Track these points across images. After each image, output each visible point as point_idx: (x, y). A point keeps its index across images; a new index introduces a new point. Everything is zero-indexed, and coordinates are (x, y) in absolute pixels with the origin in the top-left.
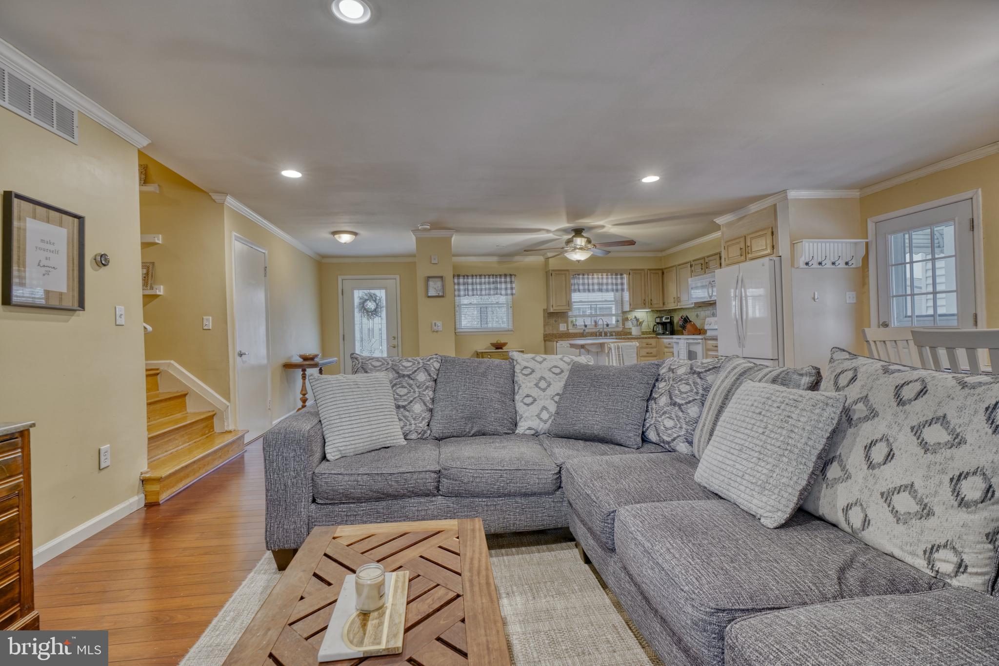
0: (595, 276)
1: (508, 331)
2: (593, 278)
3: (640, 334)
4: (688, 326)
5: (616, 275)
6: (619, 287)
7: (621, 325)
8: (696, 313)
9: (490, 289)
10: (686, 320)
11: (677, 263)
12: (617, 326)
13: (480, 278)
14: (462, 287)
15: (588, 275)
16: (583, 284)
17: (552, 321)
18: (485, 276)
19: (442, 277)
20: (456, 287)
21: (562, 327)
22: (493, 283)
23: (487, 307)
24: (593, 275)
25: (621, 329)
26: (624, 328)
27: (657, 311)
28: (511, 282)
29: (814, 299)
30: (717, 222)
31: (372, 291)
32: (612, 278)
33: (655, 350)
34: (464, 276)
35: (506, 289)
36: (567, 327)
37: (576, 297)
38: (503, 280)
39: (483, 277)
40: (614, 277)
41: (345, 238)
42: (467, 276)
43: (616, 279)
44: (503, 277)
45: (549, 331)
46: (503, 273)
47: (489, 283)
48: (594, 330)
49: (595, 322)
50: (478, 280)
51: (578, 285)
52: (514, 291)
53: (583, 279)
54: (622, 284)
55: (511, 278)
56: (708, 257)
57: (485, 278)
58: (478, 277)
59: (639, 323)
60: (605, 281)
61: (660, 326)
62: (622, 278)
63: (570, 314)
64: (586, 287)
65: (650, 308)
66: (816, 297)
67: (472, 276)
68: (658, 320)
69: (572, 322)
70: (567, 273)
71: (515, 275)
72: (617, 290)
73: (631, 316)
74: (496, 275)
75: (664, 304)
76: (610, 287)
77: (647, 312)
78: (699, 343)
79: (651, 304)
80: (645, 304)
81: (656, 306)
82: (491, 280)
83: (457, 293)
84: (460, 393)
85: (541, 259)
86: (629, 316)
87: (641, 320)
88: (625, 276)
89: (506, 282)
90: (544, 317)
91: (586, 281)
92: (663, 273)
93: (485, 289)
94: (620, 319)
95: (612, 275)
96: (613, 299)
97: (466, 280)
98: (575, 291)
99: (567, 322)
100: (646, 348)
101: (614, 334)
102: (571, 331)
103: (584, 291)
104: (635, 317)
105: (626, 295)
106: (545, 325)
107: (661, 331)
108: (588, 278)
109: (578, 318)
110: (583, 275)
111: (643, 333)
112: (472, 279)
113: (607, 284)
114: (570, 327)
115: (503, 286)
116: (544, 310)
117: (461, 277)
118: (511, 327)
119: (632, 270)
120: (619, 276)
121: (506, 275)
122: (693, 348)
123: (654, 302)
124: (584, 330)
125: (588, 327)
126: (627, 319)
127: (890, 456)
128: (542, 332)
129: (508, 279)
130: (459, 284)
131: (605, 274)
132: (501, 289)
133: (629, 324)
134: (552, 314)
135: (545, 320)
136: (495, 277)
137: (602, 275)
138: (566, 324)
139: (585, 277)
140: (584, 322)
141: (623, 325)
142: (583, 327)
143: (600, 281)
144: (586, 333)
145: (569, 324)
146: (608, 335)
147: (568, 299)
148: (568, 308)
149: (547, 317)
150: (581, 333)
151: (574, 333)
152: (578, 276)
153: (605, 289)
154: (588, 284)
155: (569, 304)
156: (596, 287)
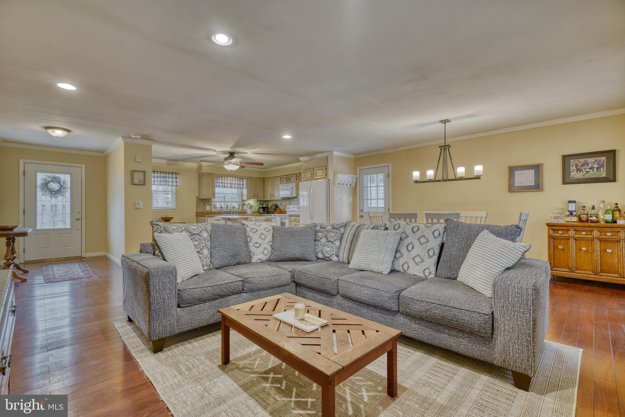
0: (229, 179)
1: (173, 209)
2: (227, 180)
3: (252, 213)
4: (278, 209)
5: (240, 179)
7: (241, 208)
8: (280, 203)
10: (277, 206)
11: (272, 176)
12: (239, 208)
15: (225, 178)
16: (222, 183)
17: (202, 204)
18: (158, 172)
19: (144, 172)
21: (208, 208)
22: (164, 177)
24: (227, 178)
25: (241, 210)
27: (259, 201)
28: (176, 178)
30: (300, 159)
31: (57, 175)
32: (238, 181)
35: (172, 182)
36: (211, 208)
37: (217, 190)
38: (170, 176)
39: (156, 173)
40: (239, 180)
41: (59, 133)
43: (240, 181)
44: (170, 174)
45: (200, 210)
46: (170, 171)
47: (160, 177)
48: (226, 210)
49: (227, 205)
51: (219, 183)
52: (178, 184)
54: (243, 185)
55: (176, 175)
56: (290, 175)
57: (158, 174)
59: (251, 207)
60: (234, 182)
61: (262, 209)
62: (243, 181)
63: (213, 200)
64: (224, 185)
65: (257, 199)
66: (341, 198)
68: (261, 206)
69: (214, 205)
70: (213, 175)
71: (179, 174)
72: (240, 188)
74: (166, 173)
75: (264, 197)
76: (236, 186)
77: (255, 201)
78: (287, 218)
80: (255, 197)
81: (260, 198)
84: (226, 243)
85: (196, 165)
86: (246, 203)
87: (252, 205)
89: (172, 178)
90: (197, 201)
91: (223, 181)
92: (264, 180)
94: (241, 204)
95: (238, 179)
96: (236, 193)
98: (217, 186)
99: (210, 205)
101: (238, 213)
102: (213, 211)
103: (222, 187)
104: (249, 204)
105: (245, 191)
106: (197, 206)
107: (262, 212)
108: (225, 180)
109: (217, 203)
110: (222, 177)
111: (254, 212)
113: (235, 184)
114: (213, 208)
115: (170, 180)
116: (197, 197)
118: (174, 207)
119: (249, 177)
120: (241, 180)
121: (172, 173)
122: (283, 221)
123: (259, 196)
124: (221, 210)
125: (223, 208)
126: (244, 204)
127: (413, 248)
128: (195, 210)
129: (174, 176)
132: (169, 182)
133: (245, 207)
134: (201, 200)
135: (197, 203)
136: (165, 173)
137: (232, 179)
138: (210, 206)
139: (223, 178)
140: (221, 205)
141: (242, 207)
142: (220, 208)
143: (231, 182)
144: (222, 212)
145: (212, 206)
146: (235, 213)
147: (213, 191)
148: (213, 196)
149: (199, 201)
150: (220, 212)
151: (215, 212)
152: (219, 178)
153: (234, 187)
154: (225, 183)
155: (214, 194)
156: (229, 185)
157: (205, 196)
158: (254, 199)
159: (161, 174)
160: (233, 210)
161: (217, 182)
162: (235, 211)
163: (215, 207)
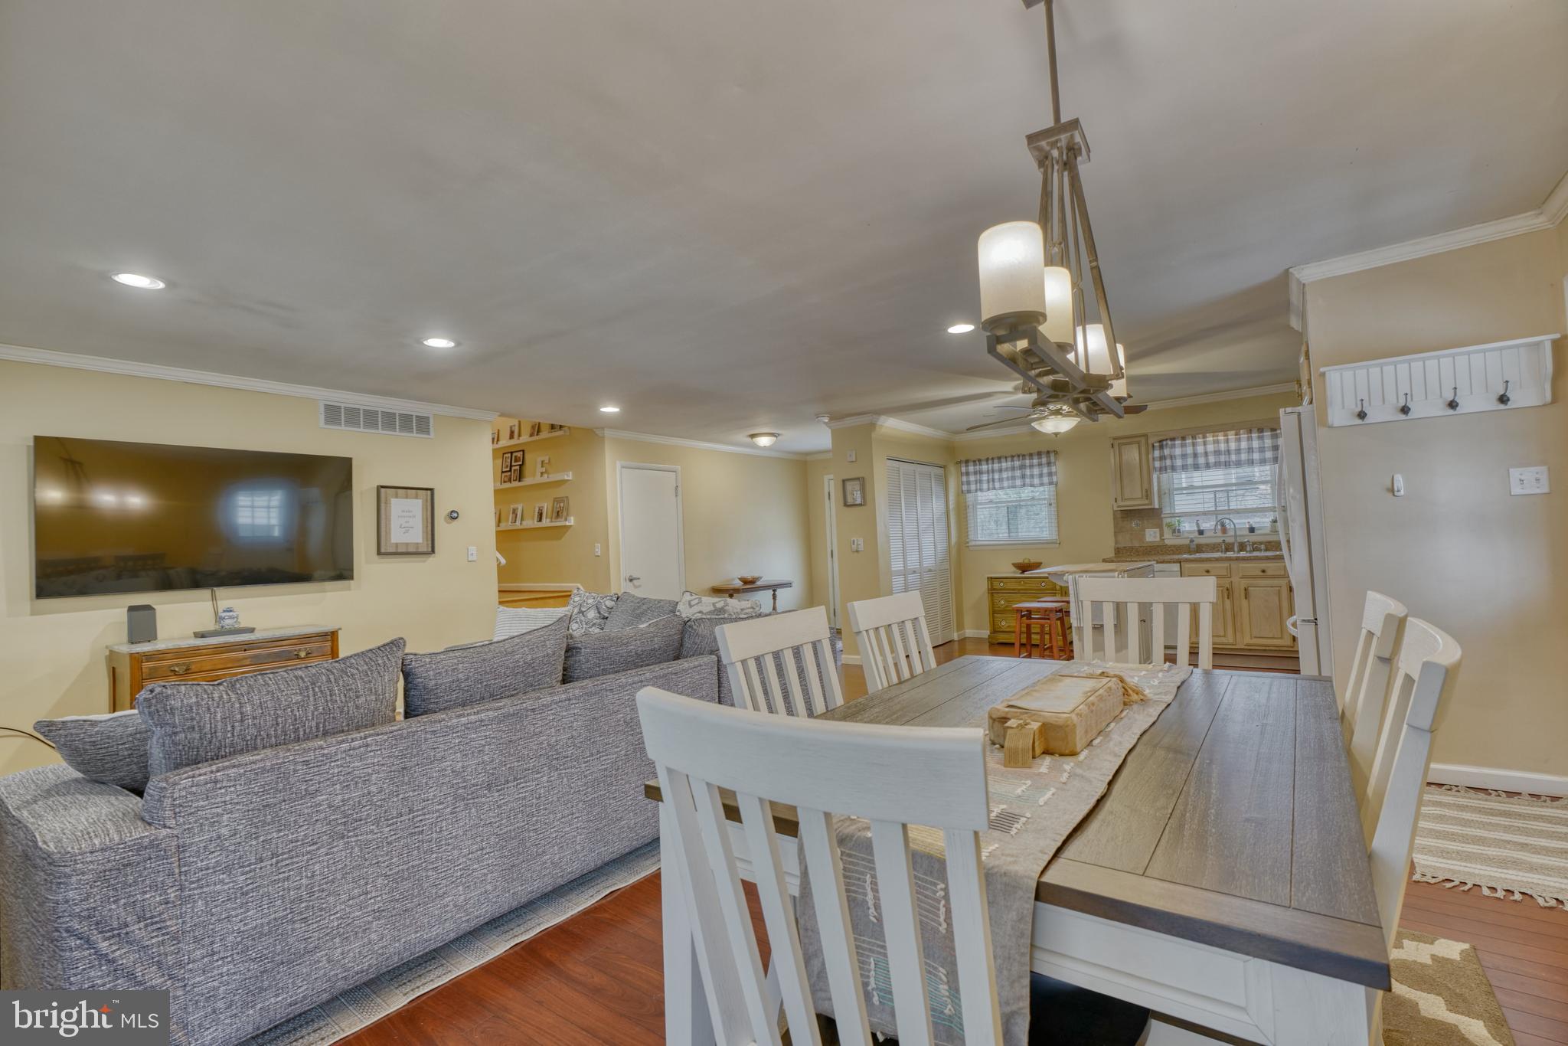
0: (1210, 438)
2: (1205, 444)
5: (1261, 430)
6: (1269, 455)
9: (1013, 478)
12: (1269, 532)
13: (1000, 462)
14: (972, 478)
15: (1194, 437)
16: (1184, 456)
18: (1006, 458)
20: (964, 479)
21: (1151, 536)
22: (1022, 467)
23: (1018, 506)
24: (1204, 437)
28: (1049, 464)
29: (1392, 490)
32: (1250, 439)
34: (974, 461)
35: (1041, 475)
36: (1162, 535)
38: (1035, 461)
39: (1003, 460)
40: (1254, 435)
41: (764, 441)
42: (980, 461)
43: (1261, 439)
44: (1035, 457)
45: (1125, 541)
46: (1035, 451)
47: (1013, 469)
48: (1220, 540)
50: (996, 466)
51: (1172, 457)
52: (1055, 479)
53: (1183, 446)
57: (1006, 462)
58: (996, 461)
60: (1233, 446)
63: (1166, 510)
64: (1190, 461)
66: (1396, 489)
67: (987, 460)
69: (1169, 526)
70: (1143, 439)
71: (1056, 453)
72: (1263, 462)
74: (1024, 455)
76: (1244, 456)
82: (1017, 463)
83: (965, 488)
89: (1040, 465)
90: (1114, 519)
91: (1189, 450)
93: (1008, 479)
95: (1250, 432)
97: (978, 467)
99: (1160, 526)
101: (1263, 547)
102: (1167, 542)
103: (1185, 468)
106: (1118, 532)
108: (1194, 445)
109: (1182, 519)
110: (1183, 439)
112: (987, 464)
113: (1238, 451)
114: (1168, 534)
115: (1036, 471)
116: (1114, 506)
117: (971, 464)
118: (1055, 537)
121: (1039, 454)
125: (1206, 534)
128: (1113, 544)
129: (1044, 460)
130: (967, 474)
131: (1233, 432)
132: (1032, 476)
134: (1127, 515)
135: (1116, 526)
136: (1021, 458)
137: (1226, 436)
138: (1158, 530)
139: (1189, 441)
140: (1198, 525)
142: (1197, 534)
143: (1223, 447)
144: (1195, 547)
145: (1165, 528)
146: (1248, 549)
147: (1146, 486)
148: (1147, 502)
149: (1122, 518)
150: (1188, 546)
151: (1174, 546)
152: (1173, 442)
153: (1233, 462)
154: (1195, 455)
155: (1147, 496)
156: (1212, 459)
157: (1121, 504)
159: (1012, 461)
160: (1253, 538)
161: (1162, 458)
162: (1248, 541)
163: (1176, 531)
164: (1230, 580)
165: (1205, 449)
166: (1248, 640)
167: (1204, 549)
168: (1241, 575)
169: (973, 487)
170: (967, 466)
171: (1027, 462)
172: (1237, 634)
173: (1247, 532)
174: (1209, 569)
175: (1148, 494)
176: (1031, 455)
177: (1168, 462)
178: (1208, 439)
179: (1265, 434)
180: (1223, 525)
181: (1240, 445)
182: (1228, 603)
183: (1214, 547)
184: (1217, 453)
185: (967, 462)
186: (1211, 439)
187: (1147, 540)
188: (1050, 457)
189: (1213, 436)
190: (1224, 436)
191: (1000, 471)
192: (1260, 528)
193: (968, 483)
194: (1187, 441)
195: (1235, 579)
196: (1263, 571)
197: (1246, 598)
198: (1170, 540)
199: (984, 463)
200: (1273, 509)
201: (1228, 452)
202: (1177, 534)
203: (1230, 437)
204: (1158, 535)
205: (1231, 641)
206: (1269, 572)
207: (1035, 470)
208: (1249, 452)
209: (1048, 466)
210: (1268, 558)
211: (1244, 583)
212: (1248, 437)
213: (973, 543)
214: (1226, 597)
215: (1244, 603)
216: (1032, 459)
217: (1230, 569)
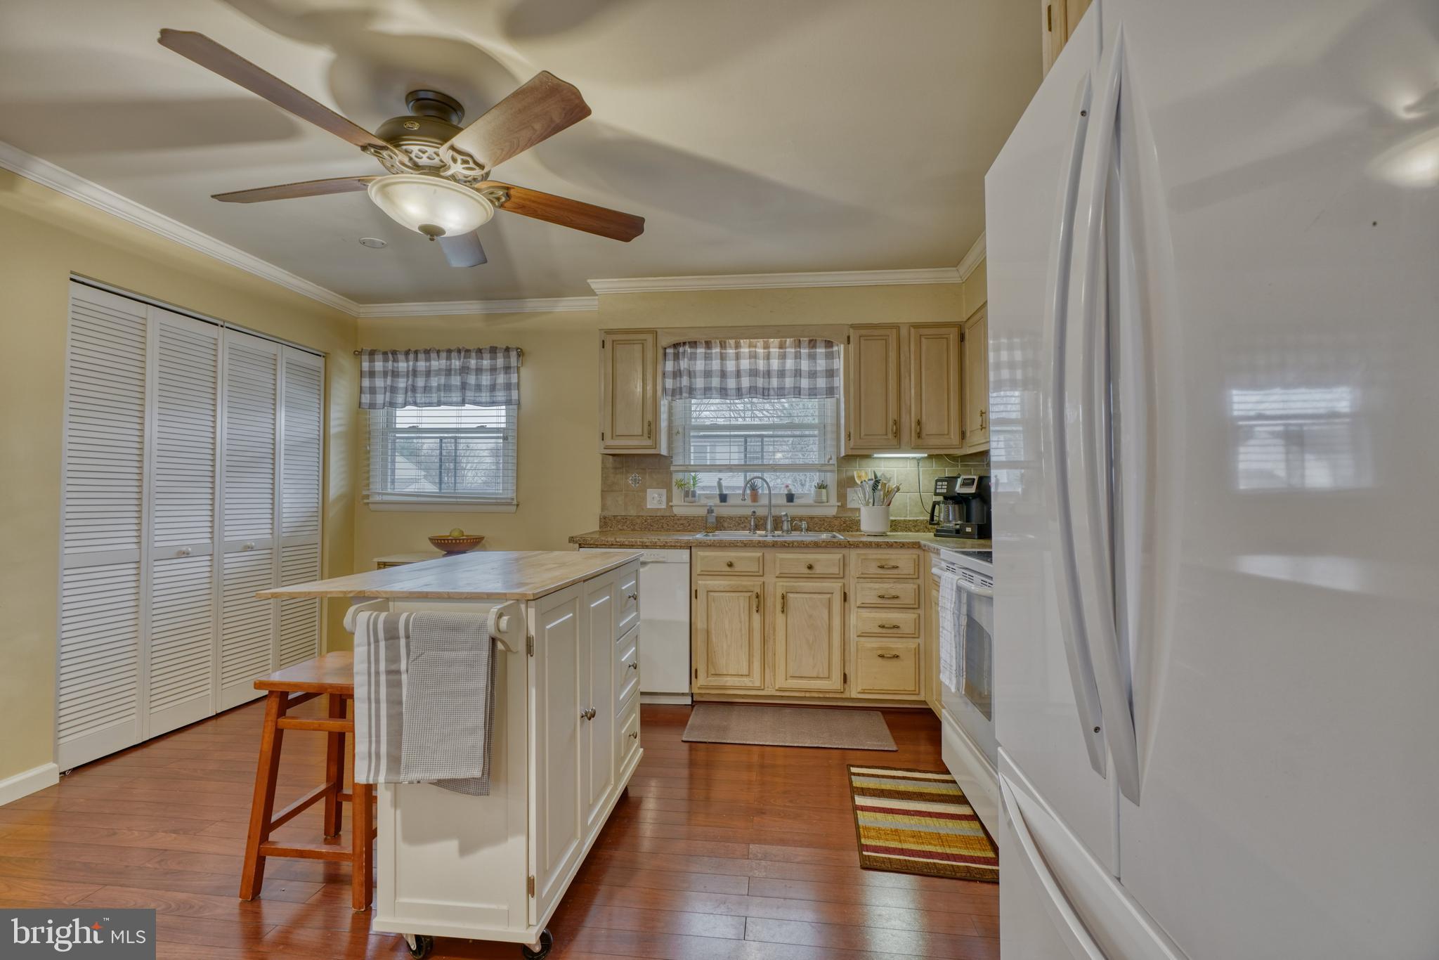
0: (745, 350)
1: (504, 504)
2: (738, 356)
3: (885, 529)
5: (813, 344)
6: (821, 383)
7: (834, 501)
9: (448, 388)
12: (819, 502)
13: (428, 359)
14: (379, 382)
15: (723, 346)
17: (630, 480)
18: (438, 352)
20: (366, 383)
21: (655, 500)
22: (464, 370)
23: (456, 438)
24: (737, 346)
25: (832, 512)
26: (843, 507)
27: (949, 457)
28: (507, 369)
32: (798, 356)
33: (910, 587)
34: (385, 353)
35: (493, 387)
36: (669, 499)
38: (486, 363)
39: (433, 356)
40: (804, 351)
42: (394, 353)
43: (812, 357)
44: (487, 355)
45: (617, 506)
46: (486, 345)
47: (449, 372)
48: (748, 512)
50: (422, 365)
51: (691, 374)
52: (516, 395)
53: (708, 357)
54: (830, 373)
55: (507, 357)
57: (439, 358)
58: (421, 356)
59: (885, 494)
60: (775, 364)
61: (951, 508)
62: (830, 356)
63: (678, 460)
64: (715, 382)
65: (916, 448)
67: (407, 353)
68: (945, 488)
69: (681, 485)
70: (650, 338)
71: (521, 354)
72: (813, 393)
73: (864, 473)
74: (468, 351)
75: (963, 435)
76: (789, 382)
77: (919, 460)
79: (919, 435)
80: (897, 434)
81: (933, 441)
82: (456, 363)
83: (366, 398)
86: (858, 472)
87: (893, 485)
88: (840, 349)
89: (493, 370)
90: (603, 467)
91: (716, 365)
92: (962, 338)
93: (439, 388)
94: (831, 479)
95: (798, 344)
97: (390, 364)
98: (679, 392)
99: (667, 486)
100: (880, 579)
101: (804, 525)
102: (676, 511)
103: (707, 391)
104: (876, 477)
106: (607, 489)
107: (952, 524)
108: (723, 357)
109: (701, 475)
110: (708, 345)
111: (895, 526)
112: (407, 360)
113: (782, 374)
114: (677, 499)
115: (486, 380)
116: (604, 446)
117: (379, 357)
118: (510, 494)
119: (853, 326)
120: (821, 350)
121: (493, 350)
123: (930, 427)
124: (715, 509)
125: (731, 501)
126: (850, 481)
128: (597, 510)
129: (500, 362)
130: (372, 374)
131: (777, 342)
132: (478, 387)
133: (856, 499)
134: (622, 462)
135: (605, 478)
136: (463, 354)
137: (766, 347)
138: (664, 491)
139: (716, 350)
140: (720, 485)
141: (842, 497)
142: (717, 501)
143: (761, 365)
144: (714, 520)
145: (675, 489)
146: (785, 527)
147: (649, 417)
148: (649, 443)
149: (616, 468)
150: (705, 519)
151: (686, 518)
152: (693, 350)
153: (773, 389)
154: (723, 374)
155: (650, 433)
156: (745, 382)
157: (609, 442)
158: (898, 447)
160: (792, 511)
161: (677, 374)
162: (786, 515)
163: (689, 494)
164: (762, 579)
165: (738, 365)
166: (781, 682)
167: (726, 525)
168: (777, 573)
169: (380, 399)
170: (372, 361)
171: (473, 363)
172: (767, 671)
173: (784, 501)
174: (733, 561)
175: (651, 430)
176: (479, 351)
177: (685, 381)
178: (742, 350)
179: (819, 350)
180: (754, 489)
181: (784, 364)
182: (756, 618)
183: (740, 523)
184: (754, 373)
185: (372, 353)
186: (747, 350)
187: (648, 507)
188: (509, 357)
189: (750, 346)
190: (764, 348)
191: (428, 374)
192: (802, 496)
193: (373, 391)
194: (714, 351)
195: (770, 579)
196: (810, 567)
197: (783, 612)
198: (681, 508)
199: (401, 357)
200: (820, 468)
201: (768, 374)
202: (690, 498)
203: (771, 350)
204: (664, 498)
205: (757, 684)
206: (818, 569)
207: (484, 377)
208: (795, 376)
209: (506, 373)
210: (816, 545)
211: (781, 586)
212: (796, 352)
213: (378, 498)
214: (755, 608)
215: (780, 618)
216: (482, 359)
217: (762, 561)
